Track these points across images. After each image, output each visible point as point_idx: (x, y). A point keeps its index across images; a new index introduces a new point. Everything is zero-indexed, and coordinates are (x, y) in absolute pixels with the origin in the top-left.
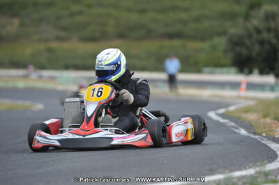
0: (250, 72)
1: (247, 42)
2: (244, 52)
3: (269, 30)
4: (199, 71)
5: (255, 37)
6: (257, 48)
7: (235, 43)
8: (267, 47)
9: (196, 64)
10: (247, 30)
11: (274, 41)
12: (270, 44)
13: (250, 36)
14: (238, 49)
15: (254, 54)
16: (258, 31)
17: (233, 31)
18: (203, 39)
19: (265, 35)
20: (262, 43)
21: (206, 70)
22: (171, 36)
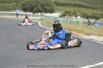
0: (27, 12)
1: (26, 4)
2: (25, 7)
3: (31, 2)
4: (10, 11)
5: (28, 3)
6: (28, 6)
7: (23, 5)
8: (31, 6)
9: (9, 9)
10: (26, 2)
11: (33, 4)
12: (32, 5)
13: (27, 3)
14: (24, 6)
15: (28, 7)
16: (29, 2)
17: (22, 2)
18: (10, 3)
19: (31, 3)
20: (30, 5)
21: (12, 11)
22: (2, 2)
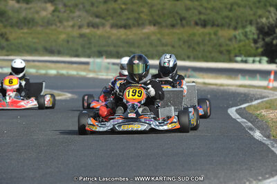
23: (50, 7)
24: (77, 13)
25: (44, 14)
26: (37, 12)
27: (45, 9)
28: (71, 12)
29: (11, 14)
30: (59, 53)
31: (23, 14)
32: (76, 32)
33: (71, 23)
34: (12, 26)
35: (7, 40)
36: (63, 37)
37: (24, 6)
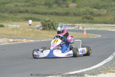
23: (106, 10)
24: (113, 12)
25: (104, 12)
26: (102, 12)
27: (104, 11)
28: (112, 12)
29: (94, 12)
30: (107, 23)
31: (98, 13)
32: (113, 18)
33: (111, 15)
34: (94, 16)
35: (93, 20)
36: (109, 19)
37: (98, 10)
